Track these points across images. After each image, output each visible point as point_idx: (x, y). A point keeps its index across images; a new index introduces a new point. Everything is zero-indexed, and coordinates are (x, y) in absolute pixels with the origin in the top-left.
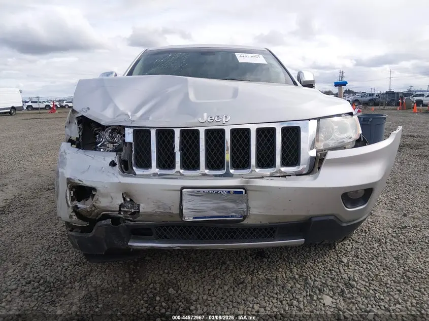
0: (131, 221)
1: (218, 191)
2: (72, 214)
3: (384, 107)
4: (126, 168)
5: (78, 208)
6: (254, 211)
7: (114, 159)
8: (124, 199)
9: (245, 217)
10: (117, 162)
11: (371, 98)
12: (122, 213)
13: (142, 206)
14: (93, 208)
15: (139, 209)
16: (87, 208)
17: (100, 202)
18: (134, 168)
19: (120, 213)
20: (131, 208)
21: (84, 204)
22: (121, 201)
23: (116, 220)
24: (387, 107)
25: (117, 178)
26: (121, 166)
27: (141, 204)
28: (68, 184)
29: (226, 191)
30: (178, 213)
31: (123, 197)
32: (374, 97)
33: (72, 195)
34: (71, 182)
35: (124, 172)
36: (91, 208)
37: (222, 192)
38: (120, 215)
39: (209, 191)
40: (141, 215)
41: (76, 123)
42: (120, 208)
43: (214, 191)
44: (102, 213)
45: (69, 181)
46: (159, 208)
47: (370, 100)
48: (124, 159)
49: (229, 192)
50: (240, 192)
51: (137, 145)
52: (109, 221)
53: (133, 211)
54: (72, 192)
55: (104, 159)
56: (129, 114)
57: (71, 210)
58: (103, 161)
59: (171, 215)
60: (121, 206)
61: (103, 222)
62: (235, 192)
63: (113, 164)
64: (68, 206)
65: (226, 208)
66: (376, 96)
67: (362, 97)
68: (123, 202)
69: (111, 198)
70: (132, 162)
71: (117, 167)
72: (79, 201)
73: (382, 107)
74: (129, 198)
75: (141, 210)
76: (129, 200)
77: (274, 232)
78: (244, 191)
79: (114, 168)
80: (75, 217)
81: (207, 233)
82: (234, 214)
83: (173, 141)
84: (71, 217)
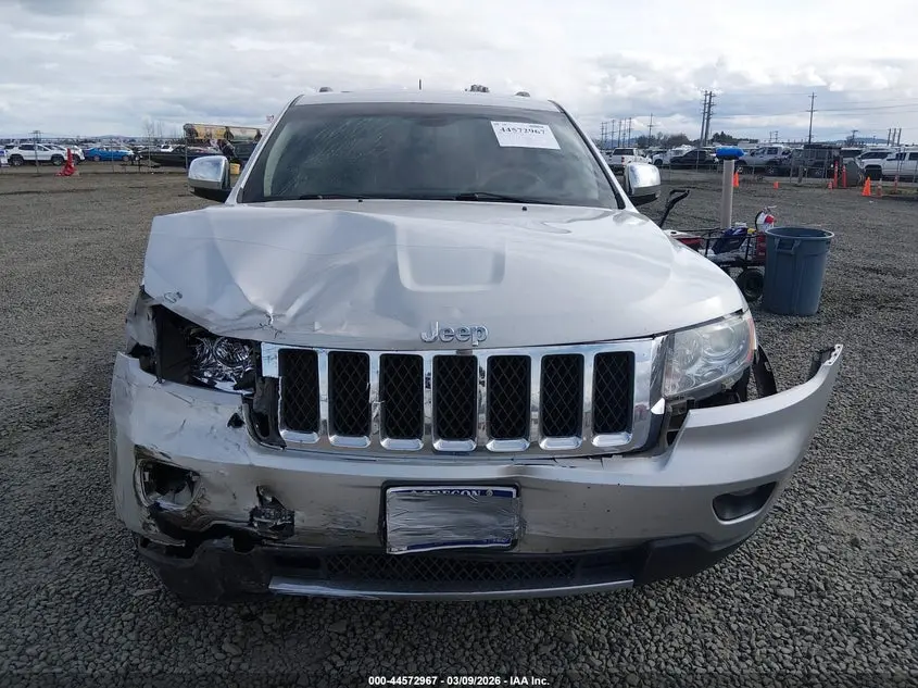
0: (275, 541)
1: (461, 491)
2: (148, 521)
3: (800, 181)
4: (263, 430)
5: (161, 509)
6: (533, 530)
7: (237, 410)
8: (261, 499)
9: (514, 543)
10: (244, 416)
11: (771, 157)
12: (256, 525)
13: (298, 515)
14: (194, 513)
15: (292, 519)
16: (179, 511)
17: (209, 502)
18: (282, 433)
19: (251, 525)
20: (276, 518)
21: (173, 502)
22: (254, 503)
23: (243, 539)
24: (806, 180)
25: (244, 453)
26: (253, 428)
27: (297, 512)
28: (137, 458)
29: (477, 491)
30: (376, 531)
31: (259, 495)
32: (779, 156)
33: (147, 480)
34: (145, 456)
35: (260, 440)
36: (190, 512)
37: (469, 493)
38: (251, 529)
39: (441, 491)
40: (298, 533)
41: (151, 317)
42: (252, 516)
43: (451, 491)
44: (213, 523)
45: (140, 451)
46: (335, 521)
47: (770, 162)
48: (261, 410)
49: (483, 493)
50: (507, 493)
51: (288, 382)
52: (229, 542)
53: (279, 523)
54: (147, 474)
55: (216, 409)
56: (270, 311)
57: (146, 513)
58: (213, 414)
59: (360, 535)
60: (254, 512)
61: (216, 541)
62: (496, 493)
63: (236, 422)
64: (140, 503)
65: (475, 525)
66: (783, 153)
67: (752, 154)
68: (258, 504)
69: (232, 498)
70: (276, 418)
71: (245, 430)
72: (163, 493)
73: (795, 180)
74: (270, 494)
75: (297, 523)
76: (270, 499)
77: (573, 566)
78: (514, 491)
79: (238, 430)
80: (155, 529)
81: (435, 568)
82: (491, 537)
83: (367, 378)
84: (146, 526)
